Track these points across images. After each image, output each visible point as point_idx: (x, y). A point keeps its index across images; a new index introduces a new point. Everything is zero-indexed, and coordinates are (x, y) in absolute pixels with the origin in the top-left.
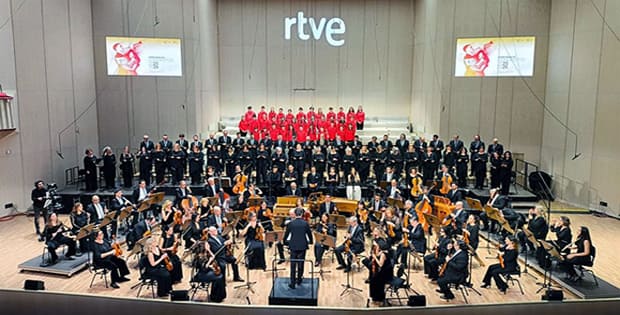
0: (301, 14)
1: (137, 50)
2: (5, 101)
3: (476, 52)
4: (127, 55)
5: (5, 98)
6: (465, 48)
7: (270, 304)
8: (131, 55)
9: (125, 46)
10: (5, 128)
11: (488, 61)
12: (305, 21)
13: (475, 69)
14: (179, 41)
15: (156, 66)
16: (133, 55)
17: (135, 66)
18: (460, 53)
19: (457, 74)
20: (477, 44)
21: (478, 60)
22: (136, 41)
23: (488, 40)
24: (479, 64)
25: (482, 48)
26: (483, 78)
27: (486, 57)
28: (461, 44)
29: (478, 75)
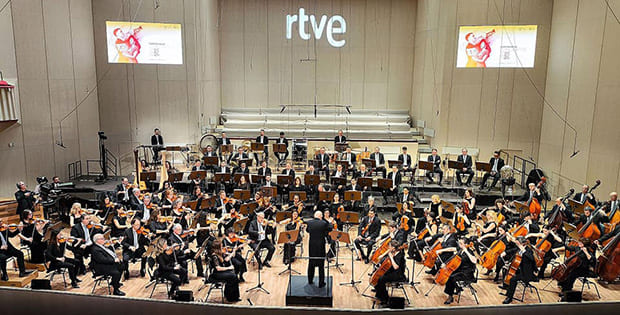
0: (302, 11)
1: (137, 36)
2: (6, 90)
3: (478, 41)
4: (128, 41)
5: (6, 88)
6: (467, 37)
7: (287, 305)
8: (132, 40)
9: (125, 31)
10: (7, 119)
11: (490, 50)
12: (306, 18)
13: (477, 60)
14: (179, 25)
15: (156, 53)
16: (133, 41)
17: (136, 52)
18: (462, 42)
19: (458, 66)
20: (480, 32)
21: (480, 50)
22: (136, 25)
23: (490, 28)
24: (481, 54)
25: (484, 37)
26: (484, 68)
27: (488, 47)
28: (463, 31)
29: (479, 66)
